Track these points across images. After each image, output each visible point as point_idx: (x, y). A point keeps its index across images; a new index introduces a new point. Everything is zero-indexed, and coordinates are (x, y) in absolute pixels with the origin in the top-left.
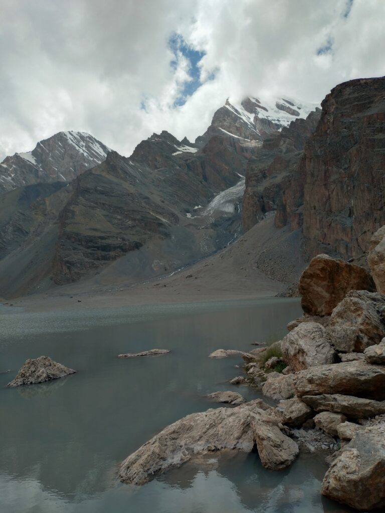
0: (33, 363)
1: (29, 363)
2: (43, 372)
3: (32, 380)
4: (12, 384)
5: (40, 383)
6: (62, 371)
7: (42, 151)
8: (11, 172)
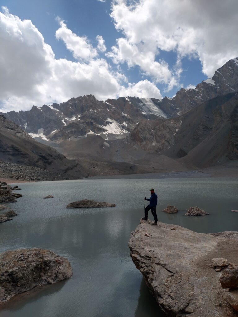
0: (193, 209)
1: (191, 208)
2: (195, 212)
3: (192, 214)
4: (186, 215)
5: (194, 216)
6: (203, 213)
7: (219, 75)
8: (201, 93)
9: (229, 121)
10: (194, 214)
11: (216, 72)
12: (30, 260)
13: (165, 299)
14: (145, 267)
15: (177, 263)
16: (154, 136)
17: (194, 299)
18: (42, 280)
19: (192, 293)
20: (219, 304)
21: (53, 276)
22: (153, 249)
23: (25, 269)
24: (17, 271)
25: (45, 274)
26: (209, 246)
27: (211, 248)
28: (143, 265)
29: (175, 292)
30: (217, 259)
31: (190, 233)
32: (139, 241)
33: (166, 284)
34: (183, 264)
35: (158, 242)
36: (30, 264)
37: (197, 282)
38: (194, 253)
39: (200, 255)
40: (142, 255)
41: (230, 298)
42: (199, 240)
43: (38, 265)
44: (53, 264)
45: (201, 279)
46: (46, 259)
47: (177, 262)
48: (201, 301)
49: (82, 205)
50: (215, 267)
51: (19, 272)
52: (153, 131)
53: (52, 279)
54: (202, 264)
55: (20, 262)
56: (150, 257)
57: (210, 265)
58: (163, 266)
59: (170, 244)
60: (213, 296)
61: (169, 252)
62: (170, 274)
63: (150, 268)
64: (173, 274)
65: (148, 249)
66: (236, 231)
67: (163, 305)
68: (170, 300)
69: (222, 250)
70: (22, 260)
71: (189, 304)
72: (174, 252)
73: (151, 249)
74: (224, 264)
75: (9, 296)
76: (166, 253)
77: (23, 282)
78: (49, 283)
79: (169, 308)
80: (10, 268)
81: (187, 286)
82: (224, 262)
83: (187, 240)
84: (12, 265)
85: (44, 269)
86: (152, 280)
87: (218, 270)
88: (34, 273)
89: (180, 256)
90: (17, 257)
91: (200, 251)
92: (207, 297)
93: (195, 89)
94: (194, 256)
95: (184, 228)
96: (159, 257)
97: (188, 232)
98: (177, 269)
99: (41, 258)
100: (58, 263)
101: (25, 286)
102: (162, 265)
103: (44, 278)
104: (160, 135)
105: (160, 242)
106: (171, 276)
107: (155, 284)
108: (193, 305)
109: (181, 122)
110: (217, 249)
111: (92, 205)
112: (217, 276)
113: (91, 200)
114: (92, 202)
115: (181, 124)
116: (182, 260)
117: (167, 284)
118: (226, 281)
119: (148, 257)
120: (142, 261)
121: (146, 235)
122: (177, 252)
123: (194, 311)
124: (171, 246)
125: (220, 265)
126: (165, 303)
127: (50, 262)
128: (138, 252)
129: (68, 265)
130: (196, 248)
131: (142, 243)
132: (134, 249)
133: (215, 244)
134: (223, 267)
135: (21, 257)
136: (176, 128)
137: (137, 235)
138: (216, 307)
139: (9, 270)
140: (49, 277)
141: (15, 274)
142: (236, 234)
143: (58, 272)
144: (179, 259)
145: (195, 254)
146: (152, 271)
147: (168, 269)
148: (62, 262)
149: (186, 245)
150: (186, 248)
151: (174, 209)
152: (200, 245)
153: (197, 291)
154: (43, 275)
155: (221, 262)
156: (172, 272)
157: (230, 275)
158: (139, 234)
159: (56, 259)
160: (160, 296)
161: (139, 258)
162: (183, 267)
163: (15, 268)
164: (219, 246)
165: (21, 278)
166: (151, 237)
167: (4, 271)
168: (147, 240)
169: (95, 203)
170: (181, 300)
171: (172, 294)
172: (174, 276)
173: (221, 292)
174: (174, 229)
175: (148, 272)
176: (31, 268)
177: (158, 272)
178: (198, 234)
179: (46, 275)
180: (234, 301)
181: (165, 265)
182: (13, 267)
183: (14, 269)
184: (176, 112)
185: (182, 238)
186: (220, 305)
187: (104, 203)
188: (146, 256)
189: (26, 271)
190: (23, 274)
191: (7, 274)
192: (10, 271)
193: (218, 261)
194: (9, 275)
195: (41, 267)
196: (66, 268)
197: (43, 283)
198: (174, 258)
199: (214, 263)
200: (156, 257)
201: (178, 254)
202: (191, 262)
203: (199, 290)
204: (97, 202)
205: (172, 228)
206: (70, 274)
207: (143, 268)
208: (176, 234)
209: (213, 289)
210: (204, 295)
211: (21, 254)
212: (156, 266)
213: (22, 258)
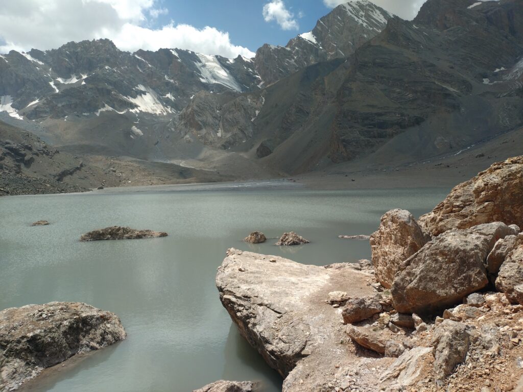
0: (287, 235)
2: (291, 240)
3: (286, 243)
4: (277, 244)
5: (289, 245)
6: (302, 241)
7: (322, 28)
8: (294, 55)
9: (334, 102)
10: (288, 242)
11: (318, 22)
12: (57, 317)
13: (274, 344)
14: (243, 310)
15: (285, 302)
16: (220, 121)
17: (310, 339)
18: (82, 345)
19: (308, 333)
20: (340, 342)
21: (99, 339)
22: (253, 286)
23: (54, 330)
24: (43, 334)
25: (84, 337)
26: (321, 280)
27: (324, 282)
28: (241, 308)
29: (287, 334)
30: (335, 292)
31: (296, 265)
32: (231, 278)
33: (274, 327)
34: (293, 302)
35: (257, 277)
36: (61, 324)
37: (312, 321)
38: (305, 288)
39: (311, 290)
40: (238, 295)
41: (354, 331)
42: (307, 273)
43: (73, 324)
44: (96, 321)
45: (317, 317)
46: (84, 315)
47: (285, 300)
48: (319, 340)
49: (109, 236)
50: (333, 303)
51: (45, 336)
52: (218, 111)
53: (98, 343)
54: (315, 300)
55: (42, 322)
56: (250, 298)
57: (326, 301)
58: (268, 306)
59: (273, 279)
60: (332, 334)
61: (273, 290)
62: (279, 315)
63: (251, 310)
64: (281, 315)
65: (245, 288)
66: (347, 263)
67: (272, 352)
68: (282, 345)
69: (337, 283)
70: (44, 319)
71: (305, 346)
72: (279, 289)
73: (248, 287)
74: (343, 297)
75: (33, 371)
76: (270, 291)
77: (54, 350)
78: (93, 348)
79: (282, 353)
80: (29, 331)
81: (301, 327)
82: (343, 296)
83: (292, 274)
84: (31, 327)
85: (82, 330)
86: (254, 325)
87: (335, 305)
88: (69, 336)
89: (287, 293)
90: (34, 315)
91: (310, 285)
92: (326, 336)
93: (286, 46)
94: (305, 292)
95: (286, 259)
96: (262, 296)
97: (292, 264)
98: (286, 309)
99: (74, 314)
100: (103, 319)
101: (56, 356)
102: (266, 305)
103: (84, 341)
104: (230, 119)
105: (260, 277)
106: (279, 318)
107: (258, 329)
108: (311, 347)
109: (264, 100)
110: (331, 283)
111: (127, 235)
112: (336, 312)
113: (125, 227)
114: (126, 231)
115: (263, 103)
116: (290, 297)
117: (276, 327)
118: (349, 313)
119: (246, 297)
120: (239, 303)
121: (240, 270)
122: (284, 289)
123: (312, 352)
124: (274, 282)
125: (339, 299)
126: (275, 349)
127: (92, 319)
128: (232, 292)
129: (118, 323)
130: (305, 282)
131: (236, 280)
132: (225, 289)
133: (327, 277)
134: (342, 303)
135: (41, 315)
136: (256, 109)
137: (226, 270)
138: (337, 345)
139: (28, 335)
140: (92, 340)
141: (40, 339)
142: (348, 267)
143: (105, 332)
144: (287, 296)
145: (306, 290)
146: (254, 314)
147: (275, 310)
148: (110, 317)
149: (293, 279)
150: (293, 283)
151: (261, 237)
152: (309, 279)
153: (313, 330)
154: (82, 338)
155: (340, 296)
156: (279, 313)
157: (354, 306)
158: (230, 269)
159: (100, 314)
160: (267, 342)
161: (234, 299)
162: (293, 306)
163: (39, 331)
164: (332, 279)
165: (49, 344)
166: (246, 271)
167: (20, 336)
168: (243, 276)
169: (133, 231)
170: (296, 343)
171: (284, 337)
172: (284, 317)
173: (342, 329)
174: (274, 261)
175: (248, 316)
176: (62, 329)
177: (262, 315)
178: (305, 267)
179: (86, 337)
180: (359, 334)
181: (270, 305)
182: (33, 330)
183: (37, 332)
184: (256, 83)
185: (286, 272)
186: (342, 343)
187: (147, 231)
188: (244, 296)
189: (56, 334)
190: (53, 338)
191: (25, 340)
192: (30, 335)
193: (337, 295)
194: (28, 341)
195: (78, 327)
196: (116, 326)
197: (84, 349)
198: (280, 296)
199: (331, 298)
200: (257, 297)
201: (284, 291)
202: (302, 299)
203: (316, 330)
204: (135, 230)
205: (271, 260)
206: (124, 334)
207: (240, 311)
208: (279, 266)
209: (332, 326)
210: (322, 334)
211: (40, 311)
212: (259, 307)
213: (44, 316)
